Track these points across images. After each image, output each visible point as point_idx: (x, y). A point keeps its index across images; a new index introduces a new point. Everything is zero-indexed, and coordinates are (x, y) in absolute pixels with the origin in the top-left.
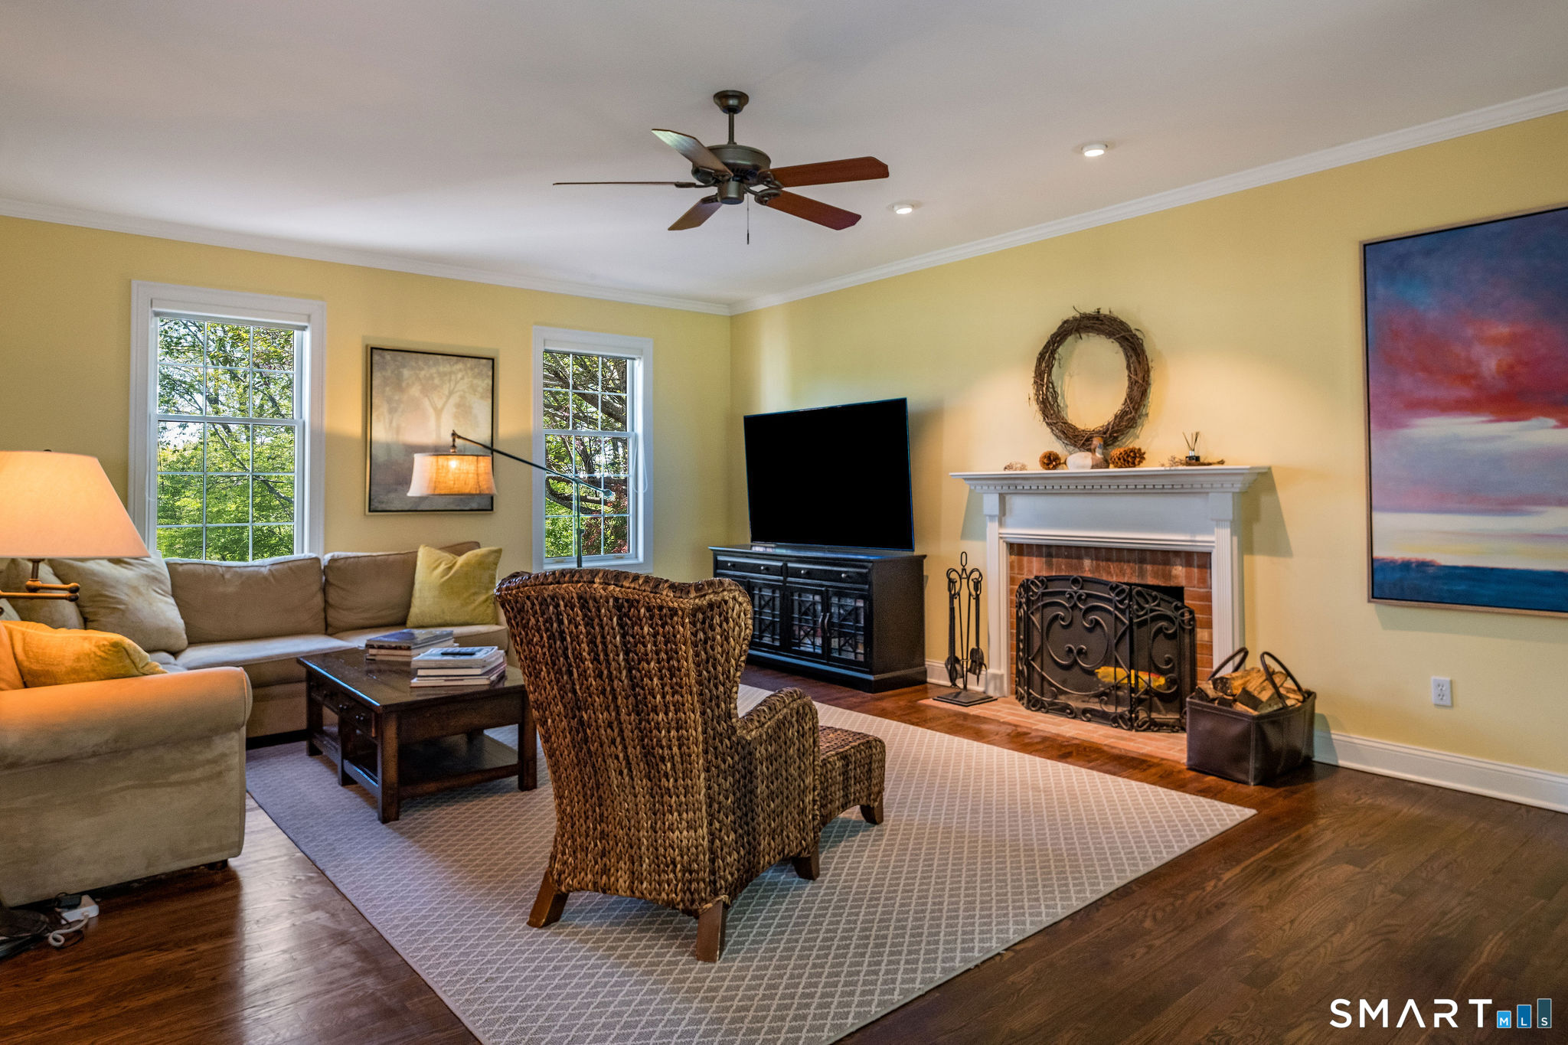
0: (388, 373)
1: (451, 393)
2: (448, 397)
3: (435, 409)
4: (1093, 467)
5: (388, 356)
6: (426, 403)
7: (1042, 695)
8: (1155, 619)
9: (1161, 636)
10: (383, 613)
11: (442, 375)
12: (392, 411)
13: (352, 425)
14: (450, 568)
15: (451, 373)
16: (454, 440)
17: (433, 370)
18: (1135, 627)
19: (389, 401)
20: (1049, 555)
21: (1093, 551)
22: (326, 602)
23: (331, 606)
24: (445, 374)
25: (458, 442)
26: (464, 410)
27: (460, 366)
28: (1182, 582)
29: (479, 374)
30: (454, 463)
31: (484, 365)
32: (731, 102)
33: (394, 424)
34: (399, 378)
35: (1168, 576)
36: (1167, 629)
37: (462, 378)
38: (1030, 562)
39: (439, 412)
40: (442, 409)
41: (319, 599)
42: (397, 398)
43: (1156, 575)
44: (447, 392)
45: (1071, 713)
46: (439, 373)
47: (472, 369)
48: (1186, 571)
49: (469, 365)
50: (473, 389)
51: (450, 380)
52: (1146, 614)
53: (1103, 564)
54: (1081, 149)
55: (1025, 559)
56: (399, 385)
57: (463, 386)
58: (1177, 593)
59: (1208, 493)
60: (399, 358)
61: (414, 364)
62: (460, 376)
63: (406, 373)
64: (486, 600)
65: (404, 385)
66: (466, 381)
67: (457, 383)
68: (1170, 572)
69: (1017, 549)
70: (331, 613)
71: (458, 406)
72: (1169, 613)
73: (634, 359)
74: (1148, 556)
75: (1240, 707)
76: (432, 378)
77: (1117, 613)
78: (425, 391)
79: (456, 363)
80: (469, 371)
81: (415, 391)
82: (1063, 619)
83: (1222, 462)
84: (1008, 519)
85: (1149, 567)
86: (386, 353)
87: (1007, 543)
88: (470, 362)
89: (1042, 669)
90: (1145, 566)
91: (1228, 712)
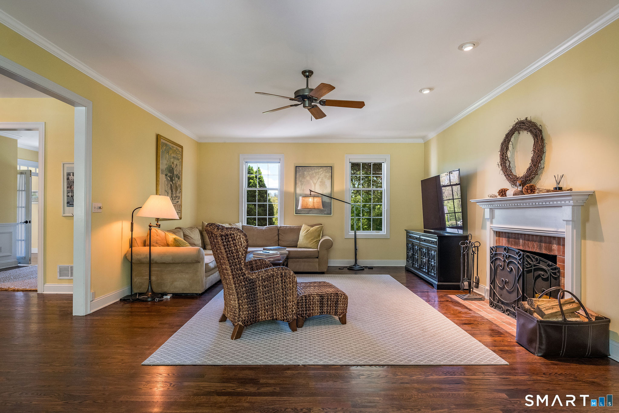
0: (301, 173)
1: (319, 178)
2: (318, 180)
3: (314, 183)
4: (514, 195)
5: (300, 168)
6: (311, 181)
7: (494, 300)
8: (535, 270)
9: (540, 279)
10: (292, 243)
11: (316, 173)
12: (302, 184)
13: (292, 190)
14: (308, 231)
15: (319, 172)
16: (311, 192)
17: (313, 172)
18: (525, 273)
19: (301, 181)
20: (509, 237)
21: (523, 236)
22: (279, 238)
23: (280, 240)
24: (317, 172)
25: (312, 193)
26: (322, 184)
27: (321, 170)
28: (556, 253)
29: (327, 172)
30: (310, 199)
31: (329, 169)
32: (308, 74)
33: (302, 188)
34: (304, 174)
35: (550, 249)
36: (543, 275)
37: (322, 173)
38: (502, 240)
39: (315, 184)
40: (316, 183)
41: (277, 237)
42: (303, 180)
43: (546, 249)
44: (317, 178)
45: (502, 310)
46: (315, 172)
47: (325, 170)
48: (558, 247)
49: (324, 169)
50: (325, 176)
51: (318, 174)
52: (531, 267)
53: (526, 242)
54: (461, 47)
55: (501, 238)
56: (303, 176)
57: (322, 176)
58: (553, 258)
59: (562, 206)
60: (304, 169)
61: (308, 170)
62: (321, 173)
63: (305, 173)
64: (316, 241)
65: (305, 176)
66: (324, 175)
67: (320, 175)
68: (551, 247)
69: (499, 234)
70: (279, 241)
71: (321, 182)
72: (544, 267)
73: (384, 162)
74: (543, 239)
75: (536, 315)
76: (313, 174)
77: (518, 265)
78: (311, 178)
79: (320, 169)
80: (324, 171)
81: (308, 178)
82: (501, 266)
83: (571, 190)
84: (494, 221)
85: (543, 244)
86: (300, 167)
87: (494, 231)
88: (324, 168)
89: (494, 289)
90: (542, 244)
91: (530, 317)
